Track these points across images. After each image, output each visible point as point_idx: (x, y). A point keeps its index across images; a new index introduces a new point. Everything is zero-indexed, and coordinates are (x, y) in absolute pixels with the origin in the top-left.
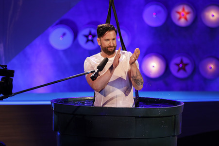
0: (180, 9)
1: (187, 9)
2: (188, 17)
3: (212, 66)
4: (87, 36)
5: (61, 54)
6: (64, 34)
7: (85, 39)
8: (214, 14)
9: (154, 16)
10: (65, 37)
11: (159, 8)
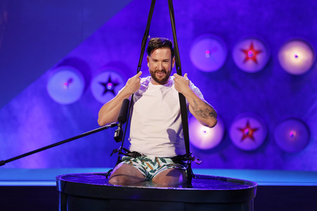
0: (246, 45)
1: (257, 46)
2: (259, 57)
3: (294, 133)
4: (104, 85)
5: (65, 110)
6: (70, 81)
7: (101, 89)
8: (298, 54)
9: (207, 55)
10: (71, 86)
11: (215, 44)
